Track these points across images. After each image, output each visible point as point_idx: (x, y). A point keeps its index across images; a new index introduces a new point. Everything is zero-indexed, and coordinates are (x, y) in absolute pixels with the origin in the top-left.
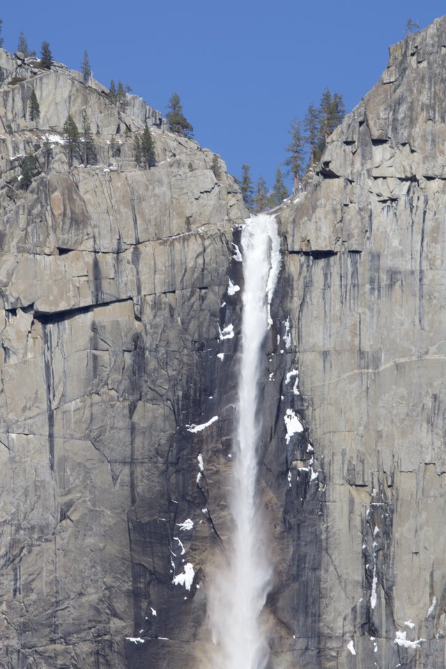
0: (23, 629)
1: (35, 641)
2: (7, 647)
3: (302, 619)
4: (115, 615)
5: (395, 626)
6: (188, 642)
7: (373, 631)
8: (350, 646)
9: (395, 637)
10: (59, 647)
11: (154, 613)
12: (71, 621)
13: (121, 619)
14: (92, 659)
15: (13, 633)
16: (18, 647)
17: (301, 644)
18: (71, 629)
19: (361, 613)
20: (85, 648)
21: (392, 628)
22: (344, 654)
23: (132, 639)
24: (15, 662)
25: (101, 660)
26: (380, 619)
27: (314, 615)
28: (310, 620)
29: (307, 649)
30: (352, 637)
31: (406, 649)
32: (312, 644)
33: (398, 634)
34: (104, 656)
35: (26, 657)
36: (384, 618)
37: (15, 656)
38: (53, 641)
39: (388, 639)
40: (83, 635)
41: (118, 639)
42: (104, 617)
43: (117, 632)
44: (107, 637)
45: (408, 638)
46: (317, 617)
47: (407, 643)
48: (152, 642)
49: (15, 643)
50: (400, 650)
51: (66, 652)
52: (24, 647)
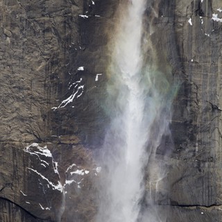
0: (29, 9)
1: (34, 15)
2: (21, 17)
3: (166, 8)
4: (74, 4)
5: (212, 11)
6: (110, 18)
7: (202, 14)
8: (190, 21)
9: (212, 16)
10: (46, 18)
11: (93, 3)
12: (52, 6)
13: (77, 6)
14: (62, 25)
15: (24, 11)
16: (26, 17)
17: (165, 20)
18: (53, 10)
19: (196, 5)
20: (59, 19)
21: (210, 12)
22: (187, 25)
23: (82, 16)
24: (24, 25)
25: (67, 25)
26: (205, 8)
27: (172, 6)
28: (170, 8)
29: (168, 22)
30: (191, 17)
31: (217, 23)
32: (171, 20)
33: (214, 15)
34: (68, 24)
35: (30, 23)
36: (207, 7)
37: (24, 22)
38: (43, 16)
39: (208, 17)
40: (58, 13)
41: (75, 15)
42: (69, 5)
43: (75, 12)
44: (70, 15)
45: (218, 17)
46: (174, 6)
47: (218, 20)
48: (92, 17)
49: (24, 16)
50: (214, 23)
51: (50, 21)
52: (29, 18)
